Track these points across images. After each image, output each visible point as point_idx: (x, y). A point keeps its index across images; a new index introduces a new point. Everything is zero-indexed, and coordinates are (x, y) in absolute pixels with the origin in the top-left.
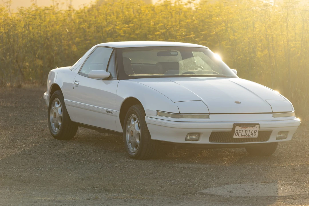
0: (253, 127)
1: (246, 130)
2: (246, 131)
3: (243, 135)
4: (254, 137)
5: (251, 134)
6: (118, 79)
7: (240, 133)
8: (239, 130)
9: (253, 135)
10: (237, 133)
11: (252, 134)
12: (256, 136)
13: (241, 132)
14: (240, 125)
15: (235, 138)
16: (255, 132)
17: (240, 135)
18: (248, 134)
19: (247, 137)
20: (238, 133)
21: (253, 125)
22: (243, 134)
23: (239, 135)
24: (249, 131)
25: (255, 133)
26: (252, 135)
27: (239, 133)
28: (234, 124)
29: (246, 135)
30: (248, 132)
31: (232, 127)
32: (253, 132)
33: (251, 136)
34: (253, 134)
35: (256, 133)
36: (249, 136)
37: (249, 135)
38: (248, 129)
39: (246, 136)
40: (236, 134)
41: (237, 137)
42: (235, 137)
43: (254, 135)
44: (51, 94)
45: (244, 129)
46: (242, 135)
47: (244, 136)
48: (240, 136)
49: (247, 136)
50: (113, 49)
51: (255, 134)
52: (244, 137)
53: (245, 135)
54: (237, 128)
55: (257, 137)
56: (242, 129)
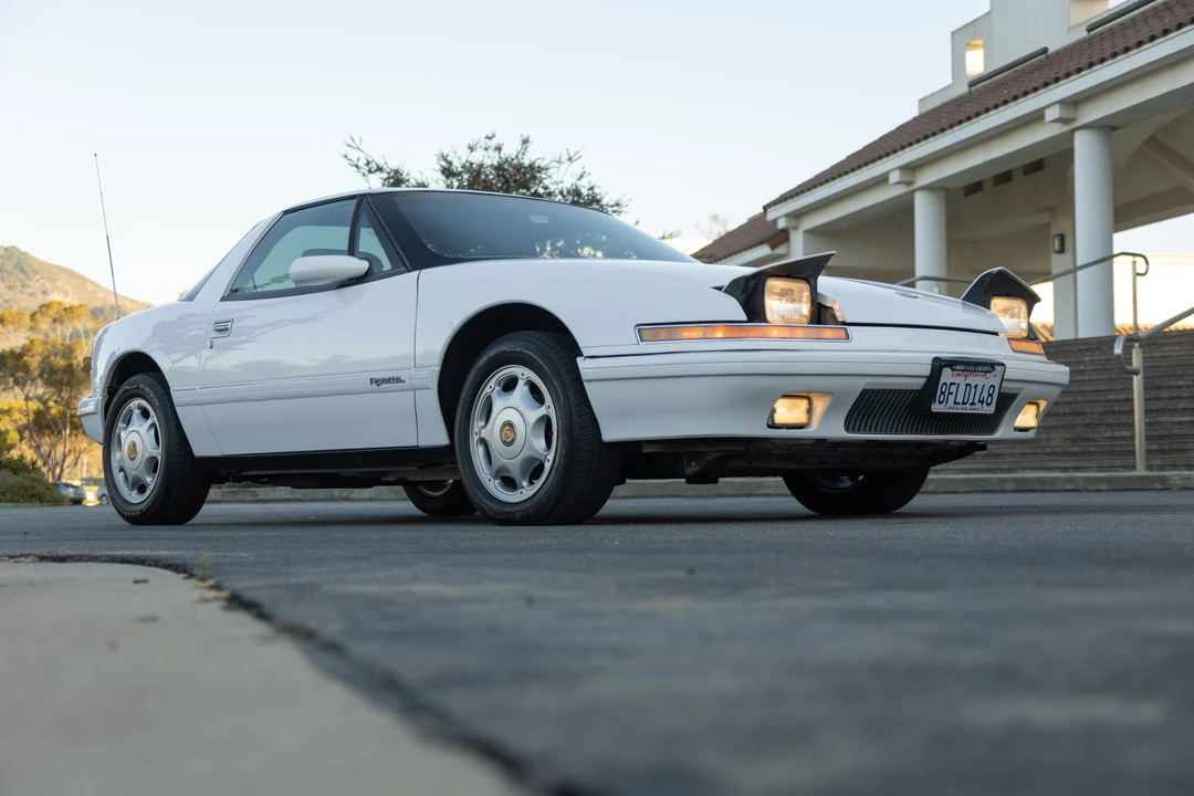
0: (987, 376)
1: (967, 385)
2: (968, 388)
3: (959, 404)
4: (985, 410)
5: (979, 401)
8: (951, 384)
9: (985, 404)
10: (944, 393)
11: (981, 399)
12: (992, 409)
13: (953, 389)
14: (952, 363)
15: (937, 413)
16: (991, 391)
18: (970, 401)
19: (968, 409)
20: (946, 393)
21: (989, 366)
22: (960, 400)
23: (947, 403)
24: (976, 387)
25: (989, 395)
26: (982, 402)
27: (949, 393)
28: (936, 359)
29: (966, 401)
30: (973, 390)
31: (927, 371)
32: (985, 394)
33: (978, 408)
34: (985, 400)
35: (991, 395)
36: (973, 407)
37: (973, 404)
38: (973, 380)
39: (965, 406)
40: (942, 398)
42: (936, 408)
43: (988, 405)
45: (960, 380)
46: (955, 403)
47: (961, 406)
48: (950, 405)
49: (968, 406)
52: (960, 409)
53: (964, 403)
54: (946, 375)
56: (956, 380)
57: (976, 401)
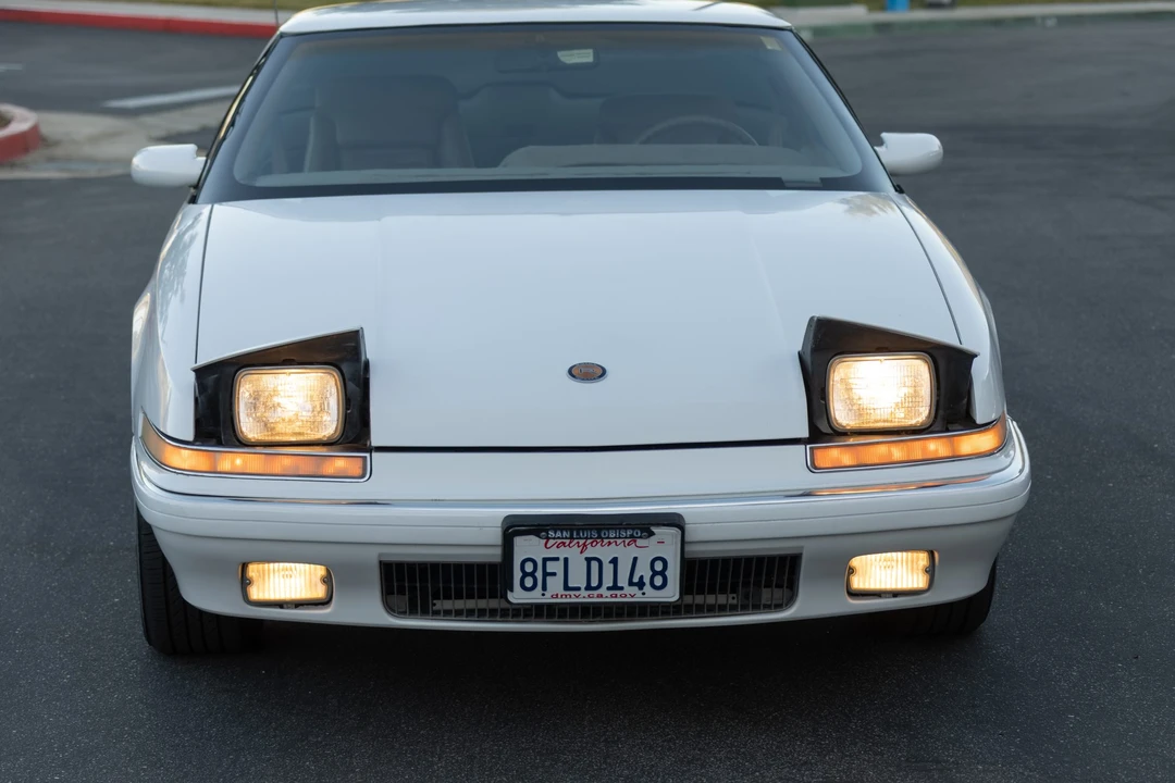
0: (640, 542)
1: (589, 560)
2: (595, 565)
3: (578, 589)
4: (651, 595)
5: (631, 583)
7: (554, 574)
8: (545, 560)
9: (647, 588)
10: (532, 574)
11: (636, 580)
12: (671, 594)
13: (555, 567)
14: (539, 527)
15: (524, 604)
16: (659, 566)
17: (555, 585)
18: (608, 581)
19: (606, 596)
20: (539, 574)
21: (640, 526)
22: (578, 578)
23: (544, 588)
24: (614, 561)
25: (655, 574)
26: (641, 585)
27: (546, 574)
28: (507, 518)
29: (594, 583)
30: (608, 569)
32: (643, 570)
33: (632, 595)
34: (647, 580)
35: (662, 573)
36: (619, 593)
37: (615, 587)
38: (603, 552)
39: (596, 593)
40: (529, 582)
41: (535, 597)
42: (517, 596)
43: (658, 588)
45: (575, 554)
46: (566, 587)
47: (584, 593)
48: (554, 592)
49: (603, 590)
51: (658, 581)
52: (584, 597)
53: (589, 587)
54: (527, 547)
55: (677, 597)
56: (562, 553)
57: (623, 581)
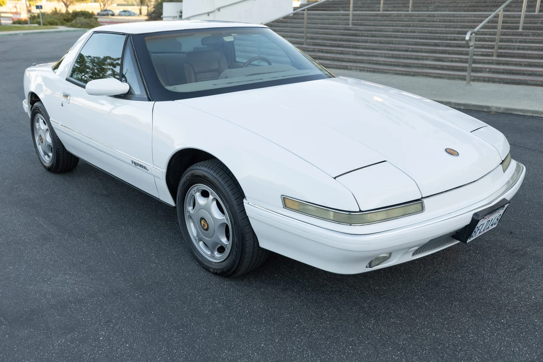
0: (500, 211)
1: (488, 221)
6: (150, 100)
7: (479, 229)
9: (494, 225)
13: (481, 227)
14: (485, 215)
17: (478, 232)
19: (485, 232)
21: (502, 207)
24: (492, 220)
28: (476, 214)
29: (485, 229)
37: (488, 228)
38: (492, 217)
41: (473, 239)
42: (469, 240)
44: (31, 104)
47: (482, 232)
48: (477, 235)
50: (125, 36)
51: (496, 222)
56: (484, 222)
57: (490, 226)
